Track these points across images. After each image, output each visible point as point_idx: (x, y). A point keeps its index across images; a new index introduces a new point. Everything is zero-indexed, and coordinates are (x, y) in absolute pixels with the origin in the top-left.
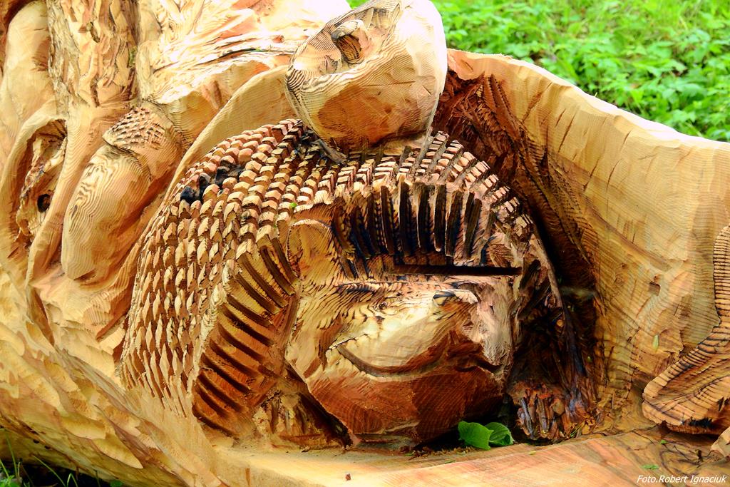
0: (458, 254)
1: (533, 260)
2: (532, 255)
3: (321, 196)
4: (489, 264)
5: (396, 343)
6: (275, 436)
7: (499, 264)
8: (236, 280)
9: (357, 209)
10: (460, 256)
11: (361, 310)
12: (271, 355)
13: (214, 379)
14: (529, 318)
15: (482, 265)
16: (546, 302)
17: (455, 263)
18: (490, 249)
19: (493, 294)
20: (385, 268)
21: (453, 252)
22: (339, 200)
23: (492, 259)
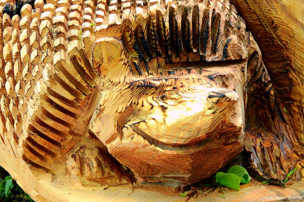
0: (208, 52)
1: (253, 51)
2: (252, 48)
3: (113, 19)
4: (229, 58)
5: (178, 127)
6: (84, 179)
7: (235, 57)
8: (54, 78)
9: (140, 26)
10: (209, 54)
11: (148, 100)
12: (78, 124)
13: (38, 140)
14: (251, 89)
15: (224, 59)
16: (263, 79)
17: (207, 59)
18: (229, 48)
19: (233, 80)
20: (159, 66)
21: (204, 51)
22: (127, 22)
23: (231, 54)
